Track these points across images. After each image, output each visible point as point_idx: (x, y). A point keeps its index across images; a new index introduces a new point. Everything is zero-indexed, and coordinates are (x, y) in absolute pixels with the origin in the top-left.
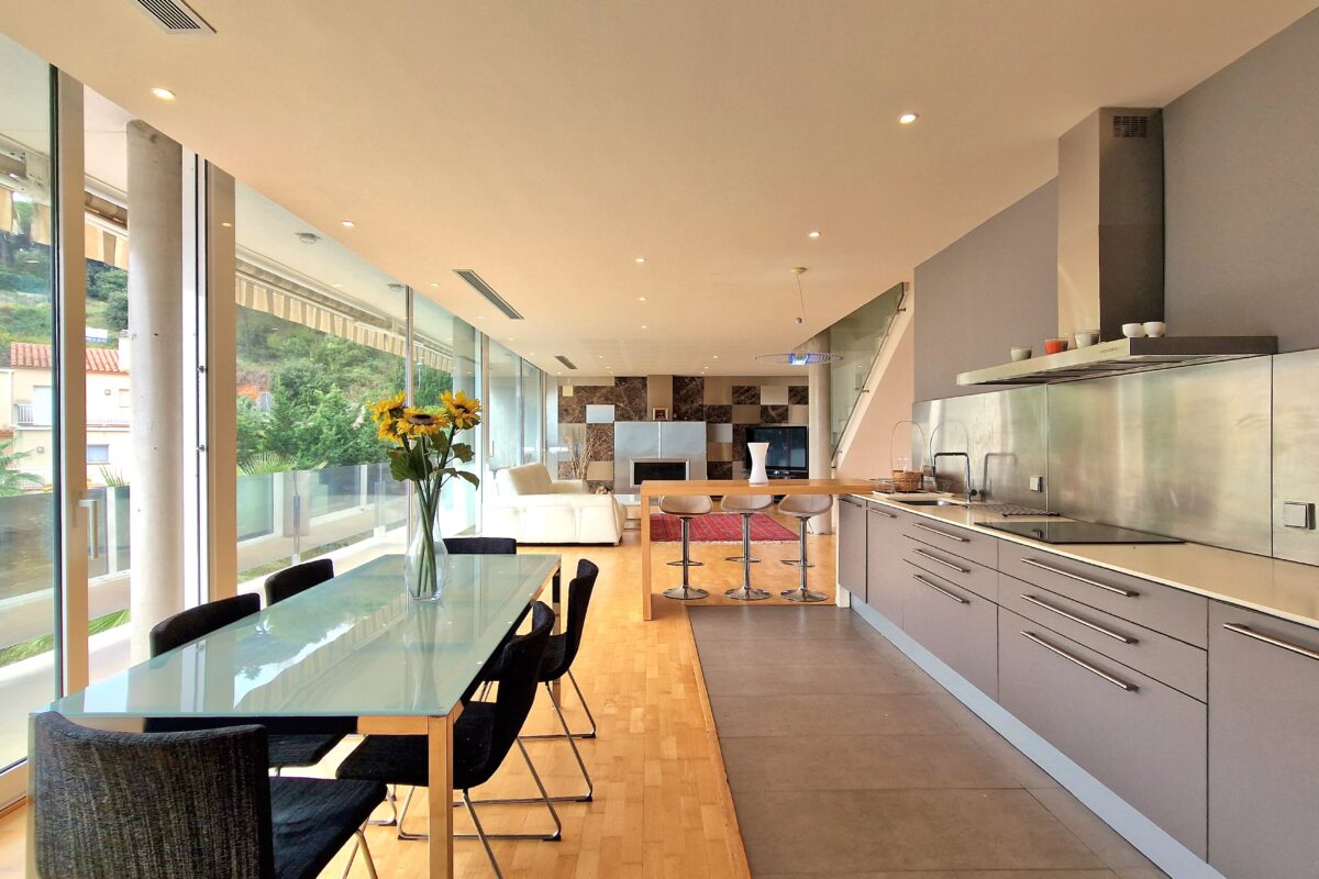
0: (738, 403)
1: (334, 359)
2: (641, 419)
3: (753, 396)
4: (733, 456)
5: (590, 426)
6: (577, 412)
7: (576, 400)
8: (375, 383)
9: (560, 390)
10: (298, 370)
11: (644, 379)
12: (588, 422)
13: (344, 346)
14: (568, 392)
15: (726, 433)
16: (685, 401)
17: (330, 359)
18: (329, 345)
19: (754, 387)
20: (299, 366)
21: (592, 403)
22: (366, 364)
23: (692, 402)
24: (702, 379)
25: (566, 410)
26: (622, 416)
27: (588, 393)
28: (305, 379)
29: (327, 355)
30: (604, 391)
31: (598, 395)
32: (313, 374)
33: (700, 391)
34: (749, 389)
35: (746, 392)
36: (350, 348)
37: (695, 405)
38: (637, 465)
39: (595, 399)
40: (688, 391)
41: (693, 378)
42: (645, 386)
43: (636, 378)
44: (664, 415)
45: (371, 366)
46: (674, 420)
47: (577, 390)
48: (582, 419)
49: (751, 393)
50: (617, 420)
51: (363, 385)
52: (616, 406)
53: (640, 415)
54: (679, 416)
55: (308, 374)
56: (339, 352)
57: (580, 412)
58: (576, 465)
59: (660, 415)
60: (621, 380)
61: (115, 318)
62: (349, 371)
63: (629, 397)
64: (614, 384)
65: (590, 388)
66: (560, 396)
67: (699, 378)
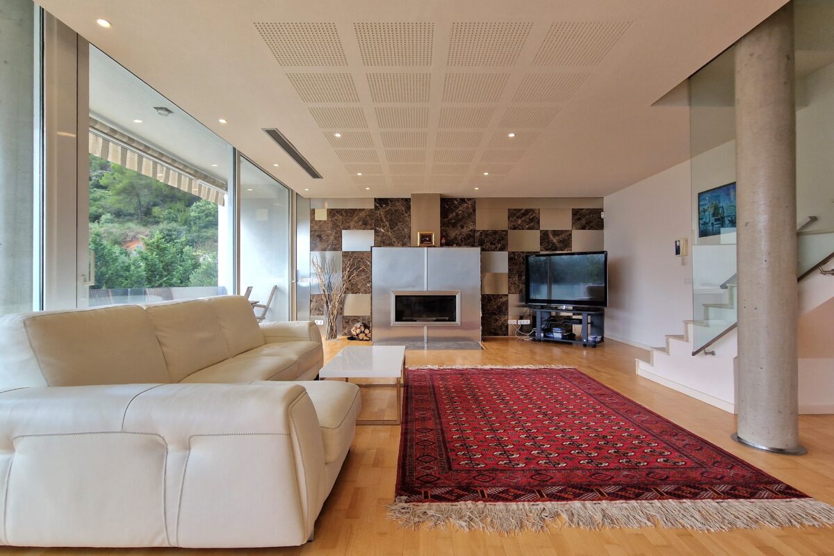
0: (515, 228)
1: (195, 223)
2: (404, 245)
3: (532, 220)
4: (509, 289)
5: (346, 254)
6: (332, 238)
7: (330, 225)
9: (313, 212)
10: (169, 230)
11: (407, 201)
12: (343, 250)
13: (201, 214)
14: (322, 215)
15: (501, 262)
16: (454, 225)
17: (192, 223)
18: (193, 214)
19: (533, 211)
20: (169, 228)
21: (348, 228)
23: (462, 227)
24: (473, 201)
25: (319, 236)
26: (381, 242)
27: (343, 218)
28: (174, 237)
29: (190, 220)
30: (362, 214)
31: (356, 219)
32: (179, 233)
33: (471, 214)
34: (527, 212)
35: (524, 216)
36: (207, 216)
37: (465, 231)
38: (399, 299)
39: (352, 224)
40: (457, 215)
41: (463, 200)
42: (408, 208)
43: (398, 200)
44: (430, 240)
46: (442, 245)
47: (332, 213)
48: (337, 246)
49: (530, 216)
50: (376, 246)
52: (376, 232)
53: (404, 240)
54: (447, 242)
55: (175, 233)
57: (335, 238)
58: (329, 299)
59: (426, 240)
60: (380, 202)
62: (206, 232)
63: (390, 221)
64: (373, 207)
65: (346, 210)
66: (312, 220)
67: (469, 199)
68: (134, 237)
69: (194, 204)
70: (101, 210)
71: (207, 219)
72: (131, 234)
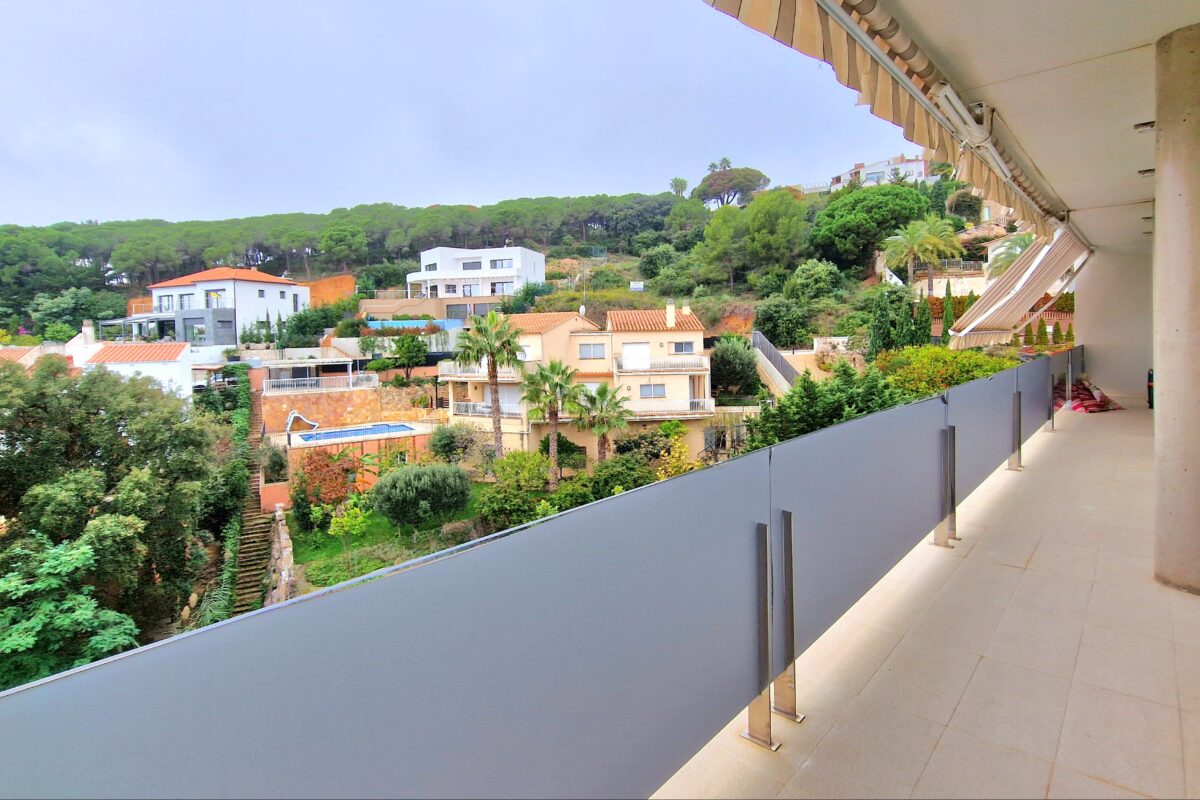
1: (803, 293)
8: (841, 312)
10: (776, 306)
13: (809, 281)
17: (800, 293)
18: (800, 281)
20: (777, 303)
22: (831, 295)
28: (782, 314)
29: (797, 290)
32: (788, 308)
36: (816, 281)
45: (836, 296)
51: (830, 314)
56: (807, 286)
61: (645, 270)
68: (733, 312)
69: (799, 268)
70: (692, 281)
71: (817, 286)
72: (729, 309)
